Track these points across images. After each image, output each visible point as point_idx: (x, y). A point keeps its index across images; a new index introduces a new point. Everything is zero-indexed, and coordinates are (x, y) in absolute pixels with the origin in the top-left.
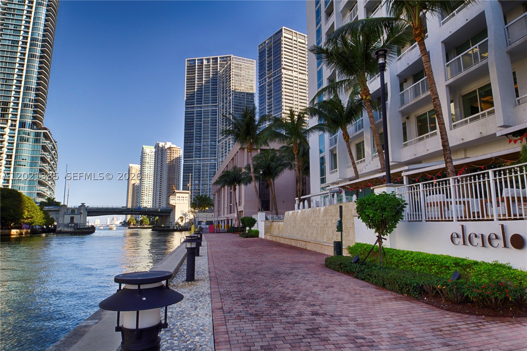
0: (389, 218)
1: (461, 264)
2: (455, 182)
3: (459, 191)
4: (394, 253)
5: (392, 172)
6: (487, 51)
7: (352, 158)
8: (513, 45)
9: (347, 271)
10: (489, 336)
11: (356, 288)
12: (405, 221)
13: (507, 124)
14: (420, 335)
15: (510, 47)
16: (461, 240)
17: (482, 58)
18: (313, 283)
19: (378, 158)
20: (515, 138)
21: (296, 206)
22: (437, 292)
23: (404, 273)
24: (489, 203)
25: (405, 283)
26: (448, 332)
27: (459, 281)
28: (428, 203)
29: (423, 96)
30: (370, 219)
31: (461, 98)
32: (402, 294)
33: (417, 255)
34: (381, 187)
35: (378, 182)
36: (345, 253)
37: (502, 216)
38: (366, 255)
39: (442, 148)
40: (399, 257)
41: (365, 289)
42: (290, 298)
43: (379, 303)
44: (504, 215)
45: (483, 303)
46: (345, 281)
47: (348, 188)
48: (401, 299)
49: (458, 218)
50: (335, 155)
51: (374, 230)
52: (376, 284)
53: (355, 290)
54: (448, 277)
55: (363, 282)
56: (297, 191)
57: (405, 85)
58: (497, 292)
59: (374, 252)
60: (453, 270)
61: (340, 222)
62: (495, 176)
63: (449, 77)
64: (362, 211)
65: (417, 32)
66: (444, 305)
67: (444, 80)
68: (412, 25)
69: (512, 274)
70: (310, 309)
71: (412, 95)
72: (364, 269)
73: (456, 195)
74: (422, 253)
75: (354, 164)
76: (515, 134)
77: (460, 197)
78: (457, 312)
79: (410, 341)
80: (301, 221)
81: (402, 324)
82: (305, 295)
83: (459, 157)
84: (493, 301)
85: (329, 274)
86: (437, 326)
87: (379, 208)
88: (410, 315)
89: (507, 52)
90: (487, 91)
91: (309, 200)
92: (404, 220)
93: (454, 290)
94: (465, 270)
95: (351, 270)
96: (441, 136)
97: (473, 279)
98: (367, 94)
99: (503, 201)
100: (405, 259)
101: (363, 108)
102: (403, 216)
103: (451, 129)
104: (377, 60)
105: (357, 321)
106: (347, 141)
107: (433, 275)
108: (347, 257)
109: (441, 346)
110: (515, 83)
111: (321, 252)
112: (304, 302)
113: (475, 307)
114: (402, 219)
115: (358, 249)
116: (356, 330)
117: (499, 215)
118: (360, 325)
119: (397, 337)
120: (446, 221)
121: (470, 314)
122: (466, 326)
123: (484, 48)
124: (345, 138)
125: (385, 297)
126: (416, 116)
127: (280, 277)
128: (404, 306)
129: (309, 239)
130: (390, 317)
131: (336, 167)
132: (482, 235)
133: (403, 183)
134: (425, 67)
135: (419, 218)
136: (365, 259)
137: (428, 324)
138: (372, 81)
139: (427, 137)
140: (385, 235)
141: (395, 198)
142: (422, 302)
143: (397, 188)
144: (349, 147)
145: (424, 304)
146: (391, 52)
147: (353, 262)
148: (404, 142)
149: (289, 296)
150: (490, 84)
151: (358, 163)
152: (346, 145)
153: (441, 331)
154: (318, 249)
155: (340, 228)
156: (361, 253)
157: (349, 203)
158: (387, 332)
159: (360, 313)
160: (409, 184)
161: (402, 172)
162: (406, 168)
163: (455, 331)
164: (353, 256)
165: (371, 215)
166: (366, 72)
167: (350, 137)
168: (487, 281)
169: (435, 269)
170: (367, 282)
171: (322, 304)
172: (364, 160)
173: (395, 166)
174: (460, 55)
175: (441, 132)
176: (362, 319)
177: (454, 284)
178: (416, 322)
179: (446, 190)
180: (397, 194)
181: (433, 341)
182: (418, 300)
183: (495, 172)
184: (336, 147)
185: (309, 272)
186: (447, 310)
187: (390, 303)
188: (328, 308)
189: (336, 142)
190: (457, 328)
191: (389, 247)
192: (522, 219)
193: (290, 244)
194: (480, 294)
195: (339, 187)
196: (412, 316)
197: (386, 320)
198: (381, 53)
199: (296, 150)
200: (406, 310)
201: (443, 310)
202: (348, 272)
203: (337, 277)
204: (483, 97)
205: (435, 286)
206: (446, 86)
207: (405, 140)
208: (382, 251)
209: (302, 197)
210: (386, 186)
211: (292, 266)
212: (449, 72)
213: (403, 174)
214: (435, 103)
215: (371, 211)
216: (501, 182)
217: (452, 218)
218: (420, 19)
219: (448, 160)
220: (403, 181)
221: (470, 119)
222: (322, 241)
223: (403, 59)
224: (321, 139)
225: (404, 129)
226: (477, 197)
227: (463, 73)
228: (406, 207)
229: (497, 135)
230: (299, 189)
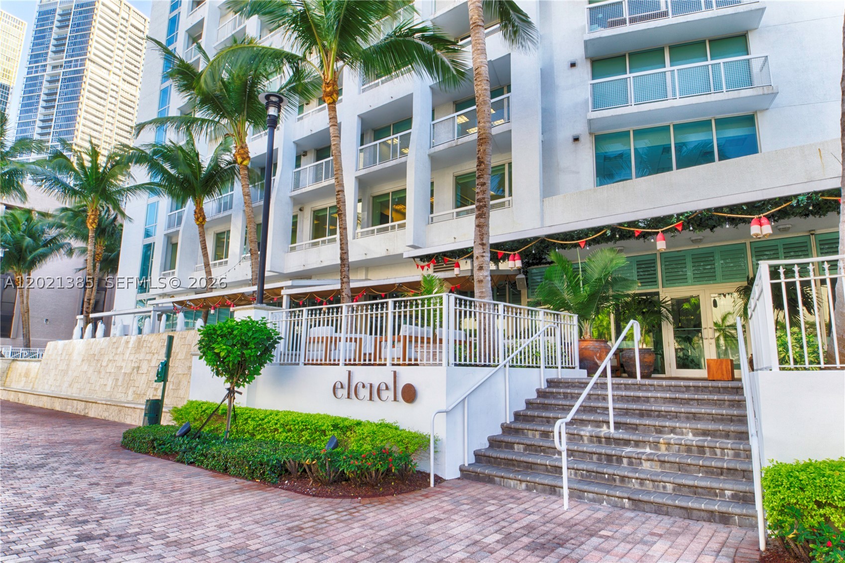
0: (252, 359)
1: (341, 425)
2: (348, 311)
3: (352, 324)
4: (251, 415)
5: (266, 287)
6: (408, 147)
7: (205, 255)
8: (437, 149)
9: (163, 452)
10: (363, 526)
11: (176, 480)
12: (275, 364)
13: (416, 245)
14: (269, 541)
15: (433, 150)
16: (345, 392)
17: (402, 154)
18: (89, 480)
19: (249, 262)
20: (422, 264)
21: (77, 331)
22: (305, 470)
23: (261, 446)
24: (383, 343)
25: (260, 461)
26: (311, 530)
27: (335, 450)
28: (310, 338)
29: (324, 183)
30: (219, 361)
31: (371, 198)
32: (253, 479)
33: (285, 415)
34: (247, 309)
35: (244, 300)
36: (166, 420)
37: (396, 359)
38: (204, 421)
39: (339, 262)
40: (258, 421)
41: (192, 479)
42: (32, 515)
43: (212, 500)
44: (399, 359)
45: (361, 479)
46: (157, 471)
47: (191, 306)
48: (250, 488)
49: (345, 360)
50: (175, 245)
51: (224, 378)
52: (213, 469)
53: (173, 483)
54: (322, 446)
55: (190, 467)
56: (83, 301)
57: (303, 159)
58: (379, 461)
59: (218, 416)
60: (330, 434)
61: (165, 367)
62: (395, 308)
63: (361, 167)
64: (207, 346)
65: (328, 90)
66: (310, 489)
67: (354, 168)
68: (323, 77)
69: (398, 436)
70: (75, 530)
71: (311, 177)
72: (196, 446)
73: (347, 329)
74: (293, 412)
75: (207, 265)
76: (422, 258)
77: (351, 332)
78: (327, 497)
79: (253, 554)
80: (83, 360)
81: (245, 529)
82: (68, 506)
83: (359, 278)
84: (374, 474)
85: (127, 461)
86: (296, 523)
87: (238, 342)
88: (259, 512)
89: (429, 155)
90: (400, 198)
91: (108, 322)
92: (274, 362)
93: (327, 464)
94: (344, 434)
95: (171, 449)
96: (341, 245)
97: (353, 446)
98: (245, 156)
99: (399, 341)
100: (266, 423)
101: (235, 177)
102: (273, 356)
103: (354, 238)
104: (267, 108)
105: (168, 537)
106: (201, 225)
107: (302, 444)
108: (168, 426)
109: (298, 553)
110: (432, 195)
111: (117, 420)
112: (63, 518)
113: (350, 486)
114: (271, 360)
115: (190, 412)
116: (164, 555)
117: (393, 359)
118: (172, 544)
119: (233, 552)
120: (331, 364)
121: (344, 497)
122: (336, 516)
123: (405, 142)
124: (197, 219)
125: (225, 488)
126: (313, 209)
127: (15, 474)
128: (252, 499)
129: (94, 397)
130: (227, 520)
131: (173, 267)
132: (371, 385)
133: (282, 306)
134: (332, 143)
135: (295, 360)
136: (201, 428)
137: (284, 522)
138: (255, 138)
139: (324, 242)
140: (241, 387)
141: (266, 328)
142: (281, 488)
143: (270, 312)
144: (202, 235)
145: (283, 491)
146: (289, 105)
147: (177, 434)
148: (292, 243)
149: (30, 510)
150: (405, 190)
151: (215, 265)
152: (197, 232)
153: (301, 529)
154: (111, 415)
155: (163, 375)
156: (195, 419)
157: (187, 331)
158: (218, 548)
159: (176, 523)
160: (290, 308)
161: (282, 288)
162: (289, 283)
163: (320, 526)
164: (181, 425)
165: (222, 354)
166: (247, 120)
167: (207, 220)
168: (369, 447)
169: (306, 435)
170: (198, 466)
171: (103, 518)
172: (226, 262)
173: (274, 279)
174: (377, 142)
175: (341, 240)
176: (178, 533)
177: (328, 455)
178: (266, 522)
179: (337, 320)
180: (269, 321)
181: (287, 548)
182: (275, 485)
183: (395, 302)
184: (178, 231)
185: (83, 460)
186: (314, 496)
187: (230, 498)
188: (114, 523)
189: (179, 223)
190: (323, 521)
191: (244, 406)
192: (417, 365)
193: (49, 407)
194: (359, 467)
195: (173, 302)
196: (262, 514)
197: (220, 527)
198: (274, 99)
199: (93, 222)
200: (254, 506)
201: (309, 497)
202: (166, 454)
203: (142, 464)
204: (396, 205)
205: (303, 461)
206: (356, 177)
207: (294, 240)
208: (232, 413)
209: (92, 316)
210: (255, 308)
211: (47, 451)
212: (362, 160)
213: (283, 292)
214: (338, 197)
215: (224, 347)
216: (400, 317)
217: (339, 360)
218: (335, 72)
219: (345, 280)
220: (282, 302)
221: (377, 229)
222: (123, 399)
223: (305, 120)
224: (152, 210)
225: (295, 224)
226: (371, 334)
227: (378, 167)
228: (279, 343)
229: (404, 257)
230: (89, 300)
